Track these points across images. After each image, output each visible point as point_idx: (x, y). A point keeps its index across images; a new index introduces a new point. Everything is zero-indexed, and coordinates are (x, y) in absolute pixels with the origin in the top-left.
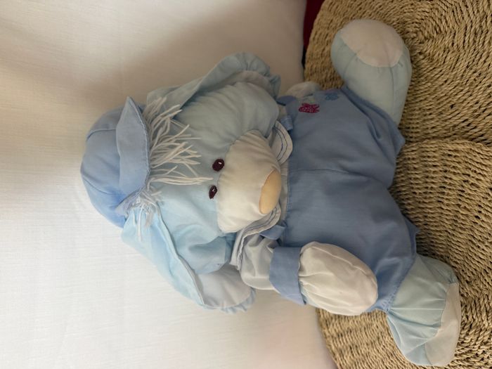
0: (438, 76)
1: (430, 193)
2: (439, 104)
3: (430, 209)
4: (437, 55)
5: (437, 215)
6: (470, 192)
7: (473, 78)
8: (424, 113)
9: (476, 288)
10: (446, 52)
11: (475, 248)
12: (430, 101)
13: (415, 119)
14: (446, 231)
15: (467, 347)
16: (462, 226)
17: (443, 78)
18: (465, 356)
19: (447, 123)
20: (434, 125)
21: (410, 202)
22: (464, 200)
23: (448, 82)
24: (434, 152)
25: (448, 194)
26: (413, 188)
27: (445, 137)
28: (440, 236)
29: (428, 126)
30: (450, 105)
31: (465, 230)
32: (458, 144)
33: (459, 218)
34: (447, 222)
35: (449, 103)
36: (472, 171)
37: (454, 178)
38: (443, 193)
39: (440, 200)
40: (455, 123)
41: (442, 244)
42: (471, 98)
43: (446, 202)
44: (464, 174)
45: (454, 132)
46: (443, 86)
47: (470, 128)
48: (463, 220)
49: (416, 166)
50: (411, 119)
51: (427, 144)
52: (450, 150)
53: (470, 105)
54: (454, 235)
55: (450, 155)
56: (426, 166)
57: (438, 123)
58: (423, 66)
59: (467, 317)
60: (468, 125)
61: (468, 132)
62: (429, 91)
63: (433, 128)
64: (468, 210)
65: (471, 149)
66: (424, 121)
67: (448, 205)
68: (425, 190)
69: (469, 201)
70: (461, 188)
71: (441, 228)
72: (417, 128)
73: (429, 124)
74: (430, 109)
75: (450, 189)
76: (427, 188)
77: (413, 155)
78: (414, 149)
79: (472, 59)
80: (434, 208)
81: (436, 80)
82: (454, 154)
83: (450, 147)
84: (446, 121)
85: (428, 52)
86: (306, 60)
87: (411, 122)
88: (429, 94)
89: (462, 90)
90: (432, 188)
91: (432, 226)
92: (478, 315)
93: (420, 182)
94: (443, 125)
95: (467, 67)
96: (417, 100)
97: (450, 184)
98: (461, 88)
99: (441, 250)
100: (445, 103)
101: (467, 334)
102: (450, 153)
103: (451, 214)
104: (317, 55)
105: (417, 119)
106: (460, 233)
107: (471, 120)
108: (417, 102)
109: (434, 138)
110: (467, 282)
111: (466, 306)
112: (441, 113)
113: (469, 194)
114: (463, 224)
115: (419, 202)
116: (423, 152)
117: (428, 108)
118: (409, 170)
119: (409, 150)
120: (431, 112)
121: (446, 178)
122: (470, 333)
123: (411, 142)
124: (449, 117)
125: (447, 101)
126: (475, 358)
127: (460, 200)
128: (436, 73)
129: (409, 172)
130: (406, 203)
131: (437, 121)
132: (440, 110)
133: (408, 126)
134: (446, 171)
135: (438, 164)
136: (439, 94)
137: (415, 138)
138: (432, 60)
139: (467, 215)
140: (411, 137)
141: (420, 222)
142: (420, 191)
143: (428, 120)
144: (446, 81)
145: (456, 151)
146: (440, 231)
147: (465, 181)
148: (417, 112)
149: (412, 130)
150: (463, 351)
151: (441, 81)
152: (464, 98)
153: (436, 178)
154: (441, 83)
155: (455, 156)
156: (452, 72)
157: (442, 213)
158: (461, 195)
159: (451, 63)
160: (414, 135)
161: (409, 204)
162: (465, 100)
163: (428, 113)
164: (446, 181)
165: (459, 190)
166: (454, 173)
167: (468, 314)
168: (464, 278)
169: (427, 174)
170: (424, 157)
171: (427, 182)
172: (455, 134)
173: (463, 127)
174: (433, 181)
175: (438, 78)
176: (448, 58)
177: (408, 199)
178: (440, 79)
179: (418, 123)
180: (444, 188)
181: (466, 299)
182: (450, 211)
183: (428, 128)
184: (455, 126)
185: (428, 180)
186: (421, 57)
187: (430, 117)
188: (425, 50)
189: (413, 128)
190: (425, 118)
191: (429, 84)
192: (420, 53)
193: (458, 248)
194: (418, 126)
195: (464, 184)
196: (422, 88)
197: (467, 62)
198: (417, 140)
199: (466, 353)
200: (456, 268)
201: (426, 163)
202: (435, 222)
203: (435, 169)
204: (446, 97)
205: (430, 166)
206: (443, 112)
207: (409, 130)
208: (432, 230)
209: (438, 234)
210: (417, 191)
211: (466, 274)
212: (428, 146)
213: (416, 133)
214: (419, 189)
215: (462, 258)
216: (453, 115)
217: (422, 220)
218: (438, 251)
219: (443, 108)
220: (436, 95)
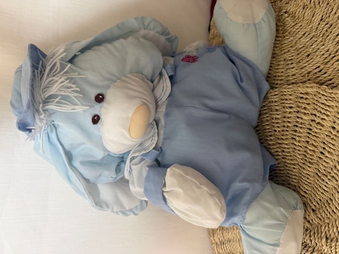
0: (298, 30)
1: (287, 131)
2: (298, 54)
3: (287, 144)
4: (298, 12)
5: (291, 150)
6: (316, 130)
7: (325, 29)
8: (287, 63)
9: (320, 216)
10: (305, 9)
11: (320, 180)
12: (292, 53)
13: (280, 68)
14: (298, 164)
16: (310, 160)
17: (302, 32)
19: (303, 70)
20: (294, 73)
21: (272, 138)
22: (311, 137)
23: (306, 35)
24: (291, 95)
25: (300, 132)
26: (274, 126)
28: (294, 168)
29: (290, 74)
30: (306, 54)
31: (312, 164)
32: (307, 87)
33: (308, 153)
34: (299, 156)
36: (318, 112)
37: (304, 117)
38: (296, 131)
39: (293, 136)
40: (310, 70)
41: (295, 175)
42: (323, 47)
43: (298, 139)
44: (312, 114)
45: (308, 78)
46: (302, 39)
47: (321, 73)
48: (311, 155)
49: (277, 108)
50: (278, 69)
51: (285, 88)
52: (301, 93)
53: (322, 53)
54: (304, 168)
55: (302, 98)
56: (284, 108)
57: (297, 71)
58: (287, 23)
59: (311, 241)
60: (320, 71)
61: (319, 77)
63: (293, 75)
64: (315, 147)
65: (317, 92)
66: (287, 69)
67: (299, 142)
68: (283, 129)
69: (315, 139)
70: (309, 127)
71: (295, 162)
72: (282, 76)
73: (291, 72)
74: (292, 59)
75: (301, 128)
76: (284, 126)
77: (275, 98)
78: (277, 93)
79: (325, 12)
80: (289, 144)
81: (296, 34)
82: (305, 96)
83: (301, 90)
84: (302, 68)
85: (291, 10)
86: (211, 27)
87: (278, 71)
88: (291, 47)
89: (316, 41)
90: (288, 126)
91: (288, 159)
92: (320, 240)
93: (280, 121)
94: (301, 72)
95: (321, 20)
96: (282, 53)
97: (302, 123)
98: (316, 39)
99: (295, 181)
100: (302, 53)
102: (302, 95)
103: (302, 150)
105: (282, 68)
106: (309, 167)
107: (322, 67)
108: (282, 54)
109: (293, 83)
110: (313, 210)
111: (311, 231)
112: (299, 62)
113: (316, 133)
114: (311, 159)
115: (278, 139)
116: (282, 95)
117: (290, 58)
118: (271, 111)
119: (273, 94)
120: (292, 61)
121: (298, 117)
123: (276, 88)
124: (305, 65)
125: (305, 51)
127: (308, 137)
128: (297, 27)
129: (272, 113)
130: (268, 139)
131: (297, 69)
132: (299, 60)
133: (274, 75)
134: (298, 112)
135: (293, 106)
136: (299, 46)
137: (280, 84)
138: (295, 17)
139: (314, 151)
140: (277, 84)
141: (278, 155)
142: (279, 129)
143: (289, 69)
144: (304, 34)
145: (307, 94)
146: (294, 164)
147: (312, 120)
148: (282, 63)
149: (278, 78)
151: (301, 34)
152: (317, 47)
153: (290, 117)
154: (300, 36)
155: (306, 99)
156: (309, 25)
157: (295, 149)
158: (309, 133)
159: (308, 17)
160: (279, 82)
161: (271, 140)
162: (319, 49)
163: (290, 63)
164: (298, 120)
165: (308, 129)
166: (305, 114)
167: (312, 238)
168: (310, 207)
169: (284, 114)
170: (283, 100)
171: (284, 122)
172: (309, 80)
173: (316, 73)
174: (289, 120)
175: (299, 32)
176: (306, 14)
177: (271, 136)
179: (282, 72)
180: (297, 126)
181: (311, 225)
182: (301, 147)
183: (289, 76)
184: (309, 73)
185: (285, 120)
186: (286, 15)
187: (291, 66)
188: (289, 9)
189: (279, 76)
190: (288, 67)
191: (292, 38)
192: (286, 12)
193: (307, 179)
194: (282, 74)
195: (312, 123)
196: (286, 42)
197: (321, 16)
200: (305, 197)
201: (284, 105)
202: (290, 156)
203: (291, 110)
205: (287, 108)
206: (301, 61)
207: (275, 78)
208: (287, 163)
209: (292, 166)
210: (277, 129)
211: (312, 203)
212: (285, 90)
213: (281, 80)
214: (278, 127)
215: (310, 189)
216: (308, 63)
217: (280, 154)
218: (292, 181)
219: (301, 58)
220: (296, 47)
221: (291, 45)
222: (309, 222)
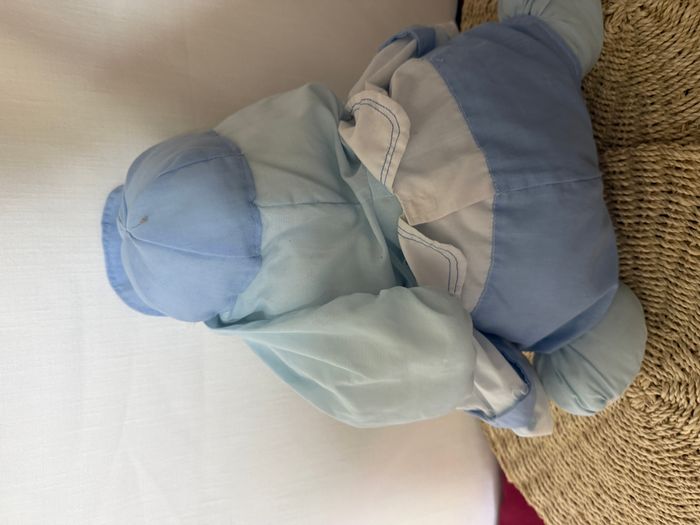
0: (667, 44)
1: (645, 223)
2: (667, 88)
3: (644, 247)
4: (669, 10)
5: (654, 255)
8: (643, 102)
10: (684, 6)
12: (654, 84)
13: (627, 111)
14: (666, 279)
15: (684, 440)
16: (690, 272)
17: (676, 48)
18: (681, 453)
19: (678, 118)
20: (657, 121)
22: (696, 235)
23: (684, 54)
24: (654, 162)
25: (672, 227)
26: (618, 216)
27: (673, 140)
28: (656, 285)
29: (649, 123)
30: (683, 90)
31: (694, 278)
32: (692, 151)
33: (687, 261)
34: (668, 266)
35: (682, 87)
37: (683, 202)
38: (665, 225)
39: (659, 234)
40: (691, 118)
41: (659, 297)
43: (668, 237)
44: (698, 197)
45: (687, 132)
46: (676, 61)
48: (692, 264)
49: (625, 184)
50: (622, 111)
51: (643, 150)
52: (678, 161)
54: (676, 285)
55: (677, 169)
56: (640, 184)
57: (664, 118)
58: (644, 29)
59: (688, 400)
62: (652, 67)
63: (655, 125)
66: (643, 113)
67: (671, 242)
68: (637, 220)
70: (692, 218)
71: (659, 275)
72: (630, 124)
73: (651, 119)
74: (652, 96)
75: (675, 219)
76: (640, 216)
77: (623, 168)
78: (623, 158)
80: (650, 246)
81: (664, 51)
82: (684, 166)
83: (678, 156)
84: (676, 114)
86: (463, 18)
87: (622, 115)
88: (652, 73)
90: (648, 216)
91: (646, 271)
93: (631, 207)
94: (672, 121)
96: (633, 82)
97: (676, 212)
99: (656, 305)
100: (676, 87)
101: (686, 424)
102: (678, 165)
103: (675, 255)
104: (480, 9)
105: (632, 111)
106: (688, 283)
108: (632, 85)
109: (655, 140)
110: (693, 352)
111: (688, 385)
112: (669, 103)
114: (692, 270)
115: (628, 237)
116: (637, 162)
117: (649, 94)
118: (613, 189)
119: (614, 159)
120: (653, 100)
121: (670, 202)
122: (691, 422)
123: (620, 146)
124: (683, 108)
125: (680, 84)
126: (695, 455)
127: (690, 235)
128: (665, 39)
129: (614, 192)
131: (663, 115)
132: (668, 98)
133: (615, 121)
134: (670, 192)
135: (659, 181)
136: (669, 72)
137: (627, 140)
138: (661, 18)
139: (698, 258)
140: (620, 139)
141: (627, 265)
142: (630, 221)
143: (647, 113)
144: (680, 53)
145: (688, 162)
146: (657, 279)
147: (698, 207)
148: (632, 101)
149: (622, 128)
150: (678, 446)
151: (673, 51)
153: (654, 201)
154: (672, 56)
155: (686, 170)
156: (691, 37)
157: (661, 253)
158: (691, 228)
159: (690, 23)
160: (625, 136)
163: (649, 101)
164: (670, 206)
165: (690, 221)
166: (684, 196)
167: (690, 396)
168: (687, 346)
169: (641, 196)
170: (638, 170)
171: (640, 208)
172: (688, 135)
174: (651, 206)
175: (668, 47)
176: (686, 16)
178: (671, 49)
179: (632, 117)
180: (667, 216)
181: (688, 375)
182: (673, 250)
183: (647, 126)
184: (690, 123)
185: (642, 205)
186: (644, 14)
187: (651, 108)
188: (650, 2)
189: (624, 125)
190: (644, 109)
191: (654, 57)
192: (642, 8)
193: (681, 303)
194: (632, 121)
195: (697, 212)
196: (641, 62)
198: (630, 143)
199: (682, 449)
200: (676, 331)
201: (641, 180)
202: (649, 266)
203: (655, 189)
204: (679, 78)
205: (647, 184)
206: (673, 101)
207: (617, 128)
208: (645, 278)
209: (653, 283)
210: (625, 221)
211: (691, 340)
212: (644, 154)
213: (628, 132)
214: (628, 217)
215: (686, 318)
216: (688, 105)
217: (629, 262)
218: (652, 307)
219: (673, 95)
220: (663, 74)
221: (653, 70)
222: (683, 370)
